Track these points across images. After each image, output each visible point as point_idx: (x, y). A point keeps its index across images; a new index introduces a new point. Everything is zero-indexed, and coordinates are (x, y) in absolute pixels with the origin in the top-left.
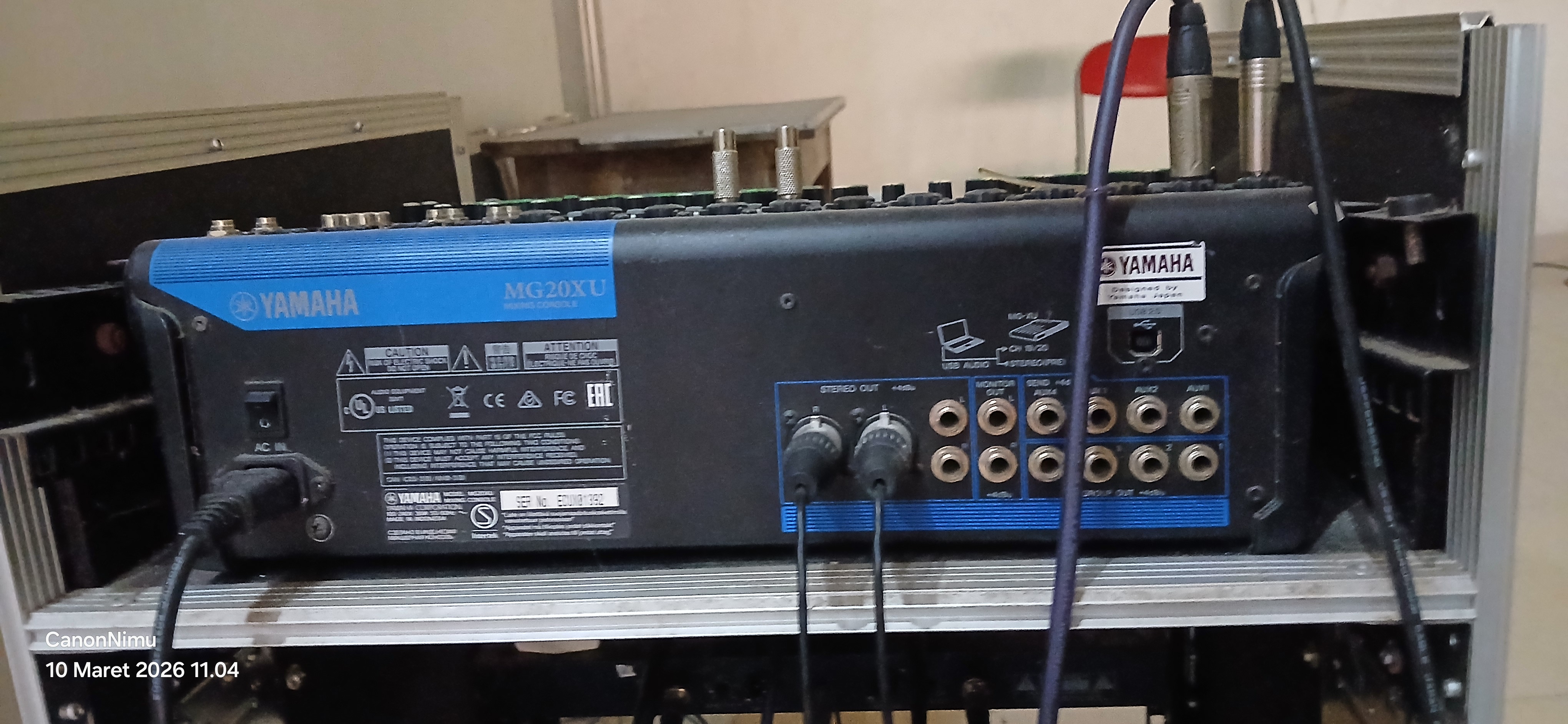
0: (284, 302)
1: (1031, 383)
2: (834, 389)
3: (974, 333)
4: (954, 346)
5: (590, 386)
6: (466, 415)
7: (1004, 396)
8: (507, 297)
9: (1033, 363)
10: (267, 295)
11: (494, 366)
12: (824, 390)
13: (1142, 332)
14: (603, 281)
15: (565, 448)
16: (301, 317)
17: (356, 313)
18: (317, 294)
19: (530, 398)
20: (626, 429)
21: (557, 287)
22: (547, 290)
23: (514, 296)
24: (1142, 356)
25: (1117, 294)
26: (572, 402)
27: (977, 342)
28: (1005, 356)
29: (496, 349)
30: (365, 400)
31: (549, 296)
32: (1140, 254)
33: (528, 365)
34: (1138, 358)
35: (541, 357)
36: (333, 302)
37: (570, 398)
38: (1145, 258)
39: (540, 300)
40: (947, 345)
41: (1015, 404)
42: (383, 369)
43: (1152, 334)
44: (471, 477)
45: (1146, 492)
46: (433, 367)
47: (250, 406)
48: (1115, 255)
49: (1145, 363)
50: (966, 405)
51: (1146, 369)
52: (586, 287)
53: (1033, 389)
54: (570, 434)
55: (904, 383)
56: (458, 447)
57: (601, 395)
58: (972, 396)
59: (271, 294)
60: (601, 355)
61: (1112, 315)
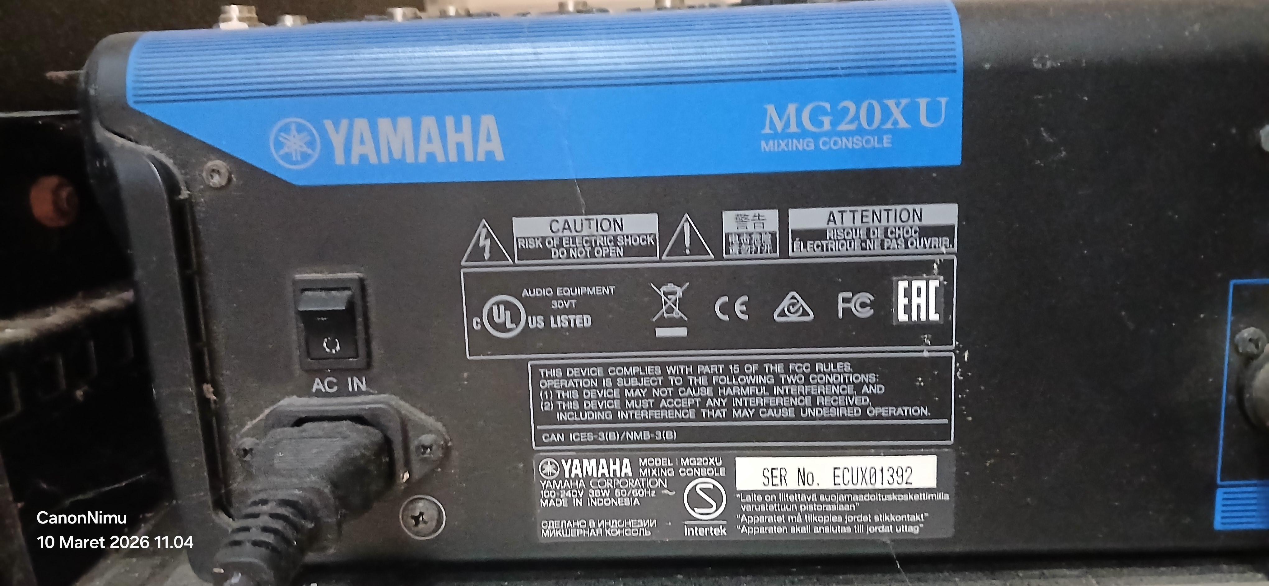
0: (368, 136)
5: (903, 285)
6: (682, 332)
8: (767, 130)
10: (337, 125)
11: (735, 250)
14: (943, 101)
15: (850, 389)
16: (399, 164)
17: (499, 156)
18: (429, 123)
19: (793, 305)
20: (959, 358)
21: (858, 112)
22: (839, 116)
23: (779, 126)
26: (867, 313)
29: (741, 220)
30: (508, 306)
31: (843, 127)
33: (796, 249)
35: (820, 234)
36: (458, 138)
37: (863, 305)
39: (827, 134)
42: (544, 253)
44: (684, 435)
46: (628, 251)
47: (308, 318)
52: (911, 113)
54: (860, 366)
56: (666, 383)
57: (922, 301)
59: (345, 123)
60: (927, 232)
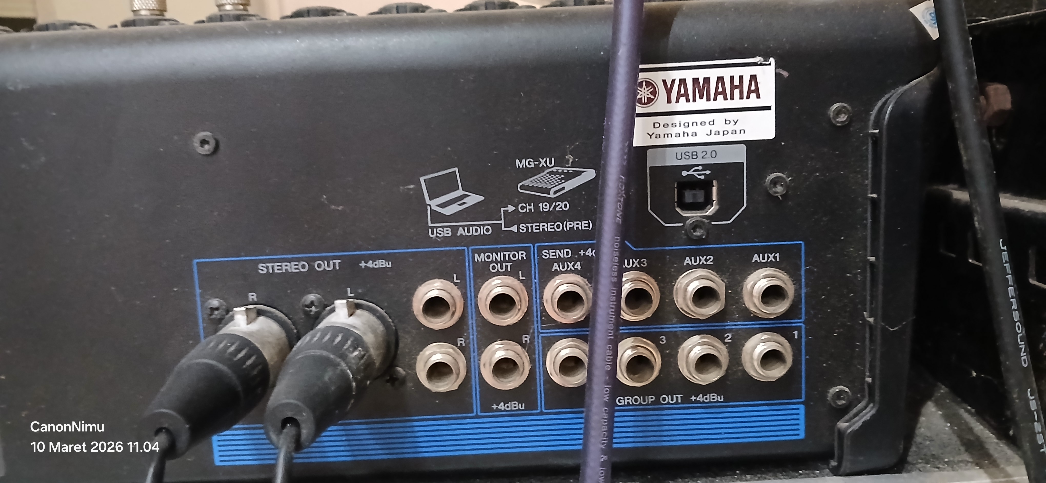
1: (548, 255)
2: (276, 268)
3: (470, 188)
4: (443, 205)
7: (513, 273)
9: (548, 227)
12: (262, 269)
13: (692, 184)
24: (693, 215)
25: (661, 131)
27: (474, 199)
28: (512, 219)
32: (689, 75)
34: (688, 218)
38: (696, 81)
40: (434, 204)
41: (527, 284)
43: (706, 185)
45: (700, 398)
48: (657, 78)
49: (696, 226)
50: (462, 287)
51: (698, 233)
53: (551, 262)
55: (374, 258)
58: (470, 274)
61: (653, 160)
